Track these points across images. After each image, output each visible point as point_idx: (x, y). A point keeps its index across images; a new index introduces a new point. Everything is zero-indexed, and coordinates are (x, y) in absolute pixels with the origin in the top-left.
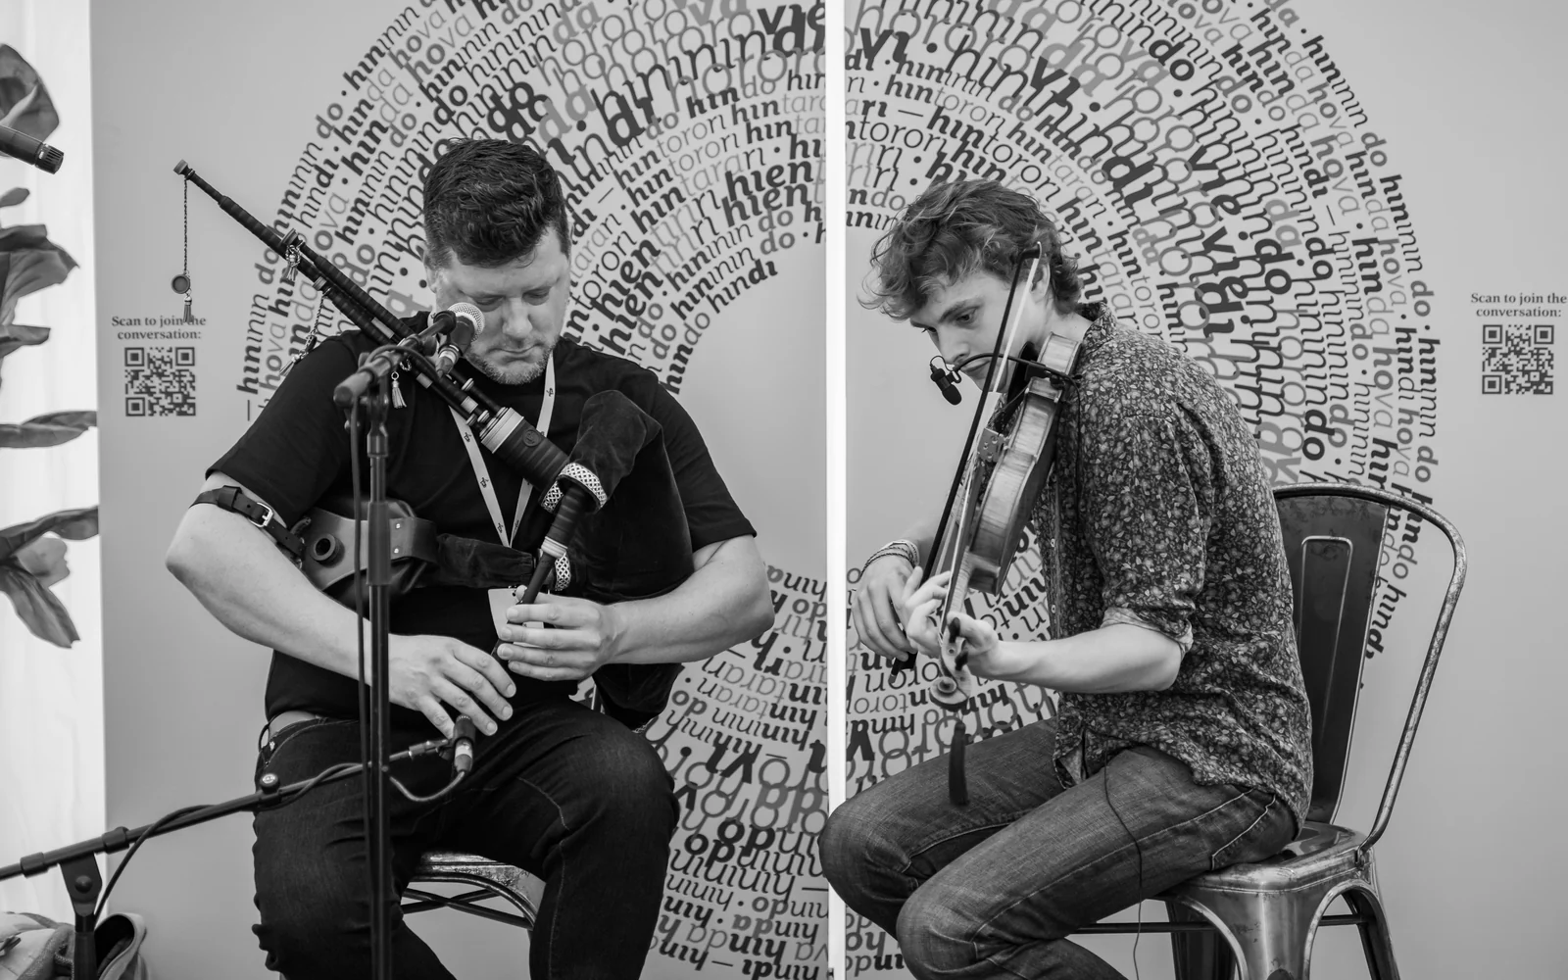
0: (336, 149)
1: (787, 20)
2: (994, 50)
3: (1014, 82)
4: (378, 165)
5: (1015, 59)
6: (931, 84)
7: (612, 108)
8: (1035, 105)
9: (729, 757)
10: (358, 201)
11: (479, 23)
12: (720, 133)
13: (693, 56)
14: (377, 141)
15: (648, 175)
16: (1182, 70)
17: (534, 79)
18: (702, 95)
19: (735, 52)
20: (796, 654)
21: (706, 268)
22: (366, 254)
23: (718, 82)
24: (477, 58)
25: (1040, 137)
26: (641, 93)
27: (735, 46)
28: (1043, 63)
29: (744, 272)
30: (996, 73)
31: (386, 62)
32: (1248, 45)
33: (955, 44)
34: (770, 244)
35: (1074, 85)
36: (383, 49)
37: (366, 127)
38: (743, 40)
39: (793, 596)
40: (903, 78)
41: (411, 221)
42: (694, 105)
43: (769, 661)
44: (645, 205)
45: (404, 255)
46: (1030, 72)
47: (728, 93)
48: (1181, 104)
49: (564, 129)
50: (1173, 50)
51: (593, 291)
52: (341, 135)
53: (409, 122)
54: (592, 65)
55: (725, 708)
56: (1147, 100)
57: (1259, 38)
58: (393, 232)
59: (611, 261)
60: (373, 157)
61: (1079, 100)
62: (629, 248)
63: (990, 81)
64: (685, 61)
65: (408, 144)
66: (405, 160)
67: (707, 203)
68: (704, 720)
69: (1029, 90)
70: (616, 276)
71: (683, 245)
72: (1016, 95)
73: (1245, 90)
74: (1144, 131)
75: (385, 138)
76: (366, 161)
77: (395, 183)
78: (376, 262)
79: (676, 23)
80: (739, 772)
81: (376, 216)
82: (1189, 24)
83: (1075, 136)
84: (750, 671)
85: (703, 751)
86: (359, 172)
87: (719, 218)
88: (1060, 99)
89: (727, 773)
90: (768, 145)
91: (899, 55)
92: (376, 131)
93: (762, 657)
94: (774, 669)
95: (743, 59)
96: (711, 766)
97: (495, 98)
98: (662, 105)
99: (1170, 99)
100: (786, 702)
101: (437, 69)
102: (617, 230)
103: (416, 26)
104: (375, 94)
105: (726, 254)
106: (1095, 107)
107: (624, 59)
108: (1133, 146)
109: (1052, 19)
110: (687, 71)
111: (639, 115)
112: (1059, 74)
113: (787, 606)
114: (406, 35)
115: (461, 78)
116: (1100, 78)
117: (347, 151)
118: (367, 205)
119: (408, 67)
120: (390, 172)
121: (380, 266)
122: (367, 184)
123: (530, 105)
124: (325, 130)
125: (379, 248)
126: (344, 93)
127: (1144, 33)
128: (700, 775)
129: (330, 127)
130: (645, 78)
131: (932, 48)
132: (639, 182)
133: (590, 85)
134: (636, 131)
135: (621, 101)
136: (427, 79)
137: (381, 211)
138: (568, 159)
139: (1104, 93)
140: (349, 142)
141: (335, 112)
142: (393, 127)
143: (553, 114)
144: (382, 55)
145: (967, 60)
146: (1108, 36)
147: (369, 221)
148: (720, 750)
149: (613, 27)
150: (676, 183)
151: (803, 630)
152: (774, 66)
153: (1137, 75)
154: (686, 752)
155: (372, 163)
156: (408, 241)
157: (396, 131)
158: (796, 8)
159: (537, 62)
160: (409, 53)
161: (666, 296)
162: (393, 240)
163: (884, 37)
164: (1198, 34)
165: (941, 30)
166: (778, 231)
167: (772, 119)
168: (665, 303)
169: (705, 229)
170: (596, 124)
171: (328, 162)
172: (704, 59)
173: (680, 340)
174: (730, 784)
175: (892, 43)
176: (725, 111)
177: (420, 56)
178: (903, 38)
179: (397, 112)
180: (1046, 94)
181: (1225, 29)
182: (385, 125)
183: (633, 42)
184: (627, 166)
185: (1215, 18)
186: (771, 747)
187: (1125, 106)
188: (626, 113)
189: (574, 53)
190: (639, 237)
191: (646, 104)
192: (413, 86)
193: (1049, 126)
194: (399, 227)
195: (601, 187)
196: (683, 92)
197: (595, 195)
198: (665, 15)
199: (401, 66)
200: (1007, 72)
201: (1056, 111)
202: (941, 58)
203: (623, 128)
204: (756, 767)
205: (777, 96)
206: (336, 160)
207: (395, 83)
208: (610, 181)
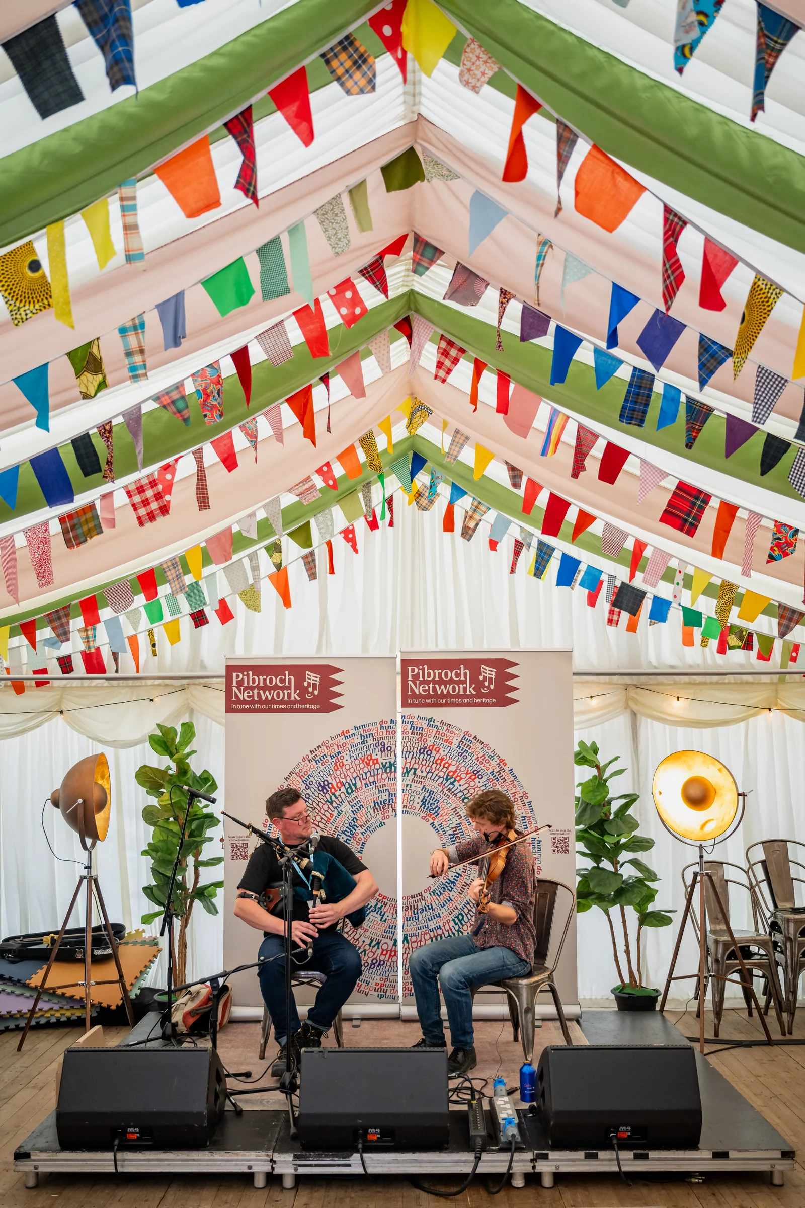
1: (388, 765)
2: (437, 772)
3: (441, 780)
5: (441, 774)
6: (422, 780)
7: (347, 786)
8: (446, 785)
9: (374, 943)
11: (316, 765)
12: (372, 792)
13: (366, 773)
15: (355, 802)
16: (480, 777)
17: (329, 779)
18: (368, 782)
19: (376, 772)
20: (390, 917)
21: (369, 824)
23: (372, 779)
24: (315, 774)
25: (447, 793)
26: (354, 782)
27: (376, 771)
28: (448, 775)
29: (378, 825)
30: (437, 777)
31: (294, 775)
32: (495, 771)
33: (427, 770)
34: (383, 818)
35: (455, 780)
36: (293, 772)
38: (378, 770)
39: (389, 903)
40: (415, 779)
42: (366, 785)
43: (384, 919)
44: (355, 809)
46: (445, 777)
47: (374, 782)
48: (481, 784)
49: (336, 791)
50: (478, 772)
51: (342, 829)
54: (342, 775)
55: (373, 931)
56: (472, 784)
57: (498, 769)
59: (346, 822)
61: (456, 784)
62: (351, 819)
63: (436, 779)
64: (364, 774)
67: (369, 808)
68: (368, 934)
69: (445, 782)
70: (348, 825)
71: (363, 818)
72: (442, 783)
73: (495, 781)
74: (472, 791)
79: (362, 765)
80: (376, 947)
82: (482, 766)
83: (456, 792)
84: (379, 921)
85: (368, 941)
87: (372, 811)
88: (452, 783)
89: (374, 947)
90: (383, 794)
91: (415, 773)
93: (382, 918)
94: (385, 921)
95: (378, 774)
96: (370, 945)
97: (320, 783)
98: (359, 785)
99: (478, 784)
100: (388, 929)
101: (306, 777)
102: (348, 815)
103: (301, 766)
105: (373, 820)
106: (460, 785)
107: (350, 774)
108: (469, 795)
109: (450, 765)
110: (365, 777)
111: (353, 787)
112: (452, 778)
113: (388, 906)
114: (299, 769)
115: (312, 779)
116: (461, 779)
123: (328, 785)
127: (471, 768)
128: (367, 947)
130: (355, 779)
131: (422, 772)
132: (353, 803)
133: (342, 780)
134: (352, 791)
135: (349, 784)
136: (304, 779)
138: (337, 798)
139: (462, 782)
143: (333, 787)
145: (430, 774)
146: (463, 769)
148: (372, 941)
149: (347, 767)
150: (362, 803)
151: (392, 911)
152: (385, 776)
153: (470, 778)
154: (364, 942)
158: (390, 762)
159: (330, 775)
161: (359, 830)
163: (411, 769)
164: (484, 768)
165: (424, 767)
166: (386, 815)
167: (384, 788)
168: (359, 832)
169: (369, 814)
170: (343, 789)
172: (368, 774)
173: (363, 841)
174: (374, 950)
175: (413, 770)
176: (374, 786)
177: (301, 774)
178: (415, 769)
180: (449, 782)
181: (490, 767)
183: (352, 770)
184: (350, 799)
185: (488, 765)
186: (384, 940)
187: (467, 785)
188: (350, 787)
189: (338, 772)
190: (353, 816)
191: (355, 785)
192: (300, 780)
193: (449, 790)
195: (344, 805)
196: (364, 782)
197: (343, 806)
198: (359, 764)
199: (298, 776)
200: (440, 777)
201: (451, 786)
202: (424, 774)
203: (349, 791)
204: (381, 945)
205: (386, 783)
207: (296, 780)
208: (346, 803)
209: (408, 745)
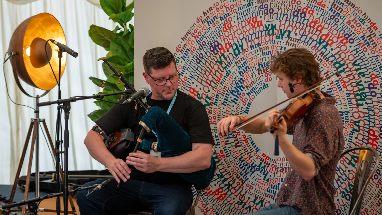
0: (180, 55)
1: (270, 28)
2: (310, 35)
3: (315, 43)
4: (188, 59)
5: (315, 37)
6: (296, 43)
7: (235, 47)
8: (319, 49)
9: (258, 200)
10: (184, 66)
11: (208, 27)
12: (257, 53)
13: (251, 35)
14: (188, 53)
15: (242, 63)
16: (351, 41)
17: (219, 40)
18: (253, 44)
19: (260, 35)
20: (272, 177)
21: (254, 85)
22: (186, 79)
23: (257, 41)
24: (208, 35)
25: (320, 56)
26: (241, 44)
27: (260, 33)
28: (321, 38)
29: (262, 86)
30: (311, 41)
31: (190, 35)
32: (367, 35)
33: (301, 33)
34: (267, 80)
35: (327, 44)
36: (189, 33)
37: (186, 50)
38: (262, 32)
39: (272, 163)
40: (289, 41)
41: (194, 72)
42: (252, 47)
43: (267, 178)
44: (241, 70)
45: (193, 79)
46: (318, 41)
47: (259, 44)
48: (351, 49)
49: (225, 51)
50: (349, 36)
51: (230, 89)
52: (181, 52)
53: (194, 49)
54: (230, 36)
55: (257, 189)
56: (343, 48)
57: (369, 34)
58: (191, 74)
59: (234, 82)
60: (187, 57)
61: (328, 47)
62: (238, 80)
63: (309, 42)
64: (250, 36)
65: (194, 54)
66: (193, 57)
67: (254, 69)
68: (253, 191)
69: (318, 45)
70: (235, 86)
71: (249, 79)
72: (315, 46)
73: (366, 46)
74: (343, 56)
75: (189, 52)
76: (186, 58)
77: (191, 63)
78: (187, 80)
79: (248, 27)
80: (260, 204)
81: (188, 70)
82: (353, 30)
83: (328, 56)
84: (263, 180)
85: (252, 198)
86: (184, 60)
87: (257, 73)
88: (324, 47)
89: (258, 204)
90: (266, 56)
91: (289, 36)
92: (188, 51)
93: (265, 177)
94: (268, 180)
95: (262, 36)
96: (254, 202)
97: (211, 44)
98: (245, 47)
99: (348, 48)
100: (270, 188)
101: (200, 37)
102: (235, 75)
103: (196, 27)
104: (188, 43)
105: (258, 82)
106: (332, 49)
107: (237, 36)
108: (340, 59)
109: (323, 28)
110: (250, 39)
111: (240, 49)
112: (324, 41)
113: (270, 166)
114: (194, 29)
115: (205, 39)
116: (333, 42)
117: (182, 55)
118: (186, 67)
119: (194, 36)
120: (191, 60)
121: (188, 81)
122: (186, 63)
123: (218, 46)
124: (178, 50)
125: (188, 77)
126: (181, 42)
127: (343, 32)
128: (252, 204)
129: (179, 50)
130: (241, 40)
131: (296, 34)
132: (240, 64)
133: (230, 41)
134: (239, 52)
135: (236, 45)
136: (198, 39)
137: (189, 69)
138: (225, 59)
139: (334, 46)
140: (182, 53)
141: (180, 46)
142: (191, 50)
143: (222, 48)
144: (189, 34)
145: (304, 37)
146: (335, 32)
147: (186, 71)
148: (256, 198)
149: (235, 29)
150: (248, 65)
151: (273, 172)
152: (268, 38)
153: (341, 42)
154: (249, 198)
155: (187, 58)
156: (194, 76)
157: (192, 51)
158: (272, 24)
159: (220, 36)
160: (194, 34)
161: (245, 91)
162: (191, 75)
163: (285, 32)
164: (355, 32)
165: (298, 30)
166: (269, 77)
167: (267, 50)
168: (245, 92)
169: (254, 76)
170: (231, 50)
171: (178, 57)
172: (254, 36)
173: (248, 101)
174: (258, 207)
175: (287, 33)
176: (258, 48)
177: (196, 34)
178: (290, 32)
179: (192, 47)
180: (321, 46)
181: (361, 31)
182: (190, 49)
183: (239, 32)
184: (237, 60)
185: (359, 28)
186: (267, 199)
187: (338, 49)
188: (237, 48)
189: (227, 34)
190: (240, 77)
191: (242, 46)
192: (195, 41)
193: (322, 54)
194: (192, 73)
195: (232, 65)
196: (250, 44)
197: (231, 67)
198: (246, 26)
199: (193, 36)
200: (313, 41)
201: (324, 50)
202: (298, 37)
203: (237, 52)
204: (264, 203)
205: (268, 45)
206: (180, 57)
207: (192, 40)
208: (234, 64)
209: (282, 8)
